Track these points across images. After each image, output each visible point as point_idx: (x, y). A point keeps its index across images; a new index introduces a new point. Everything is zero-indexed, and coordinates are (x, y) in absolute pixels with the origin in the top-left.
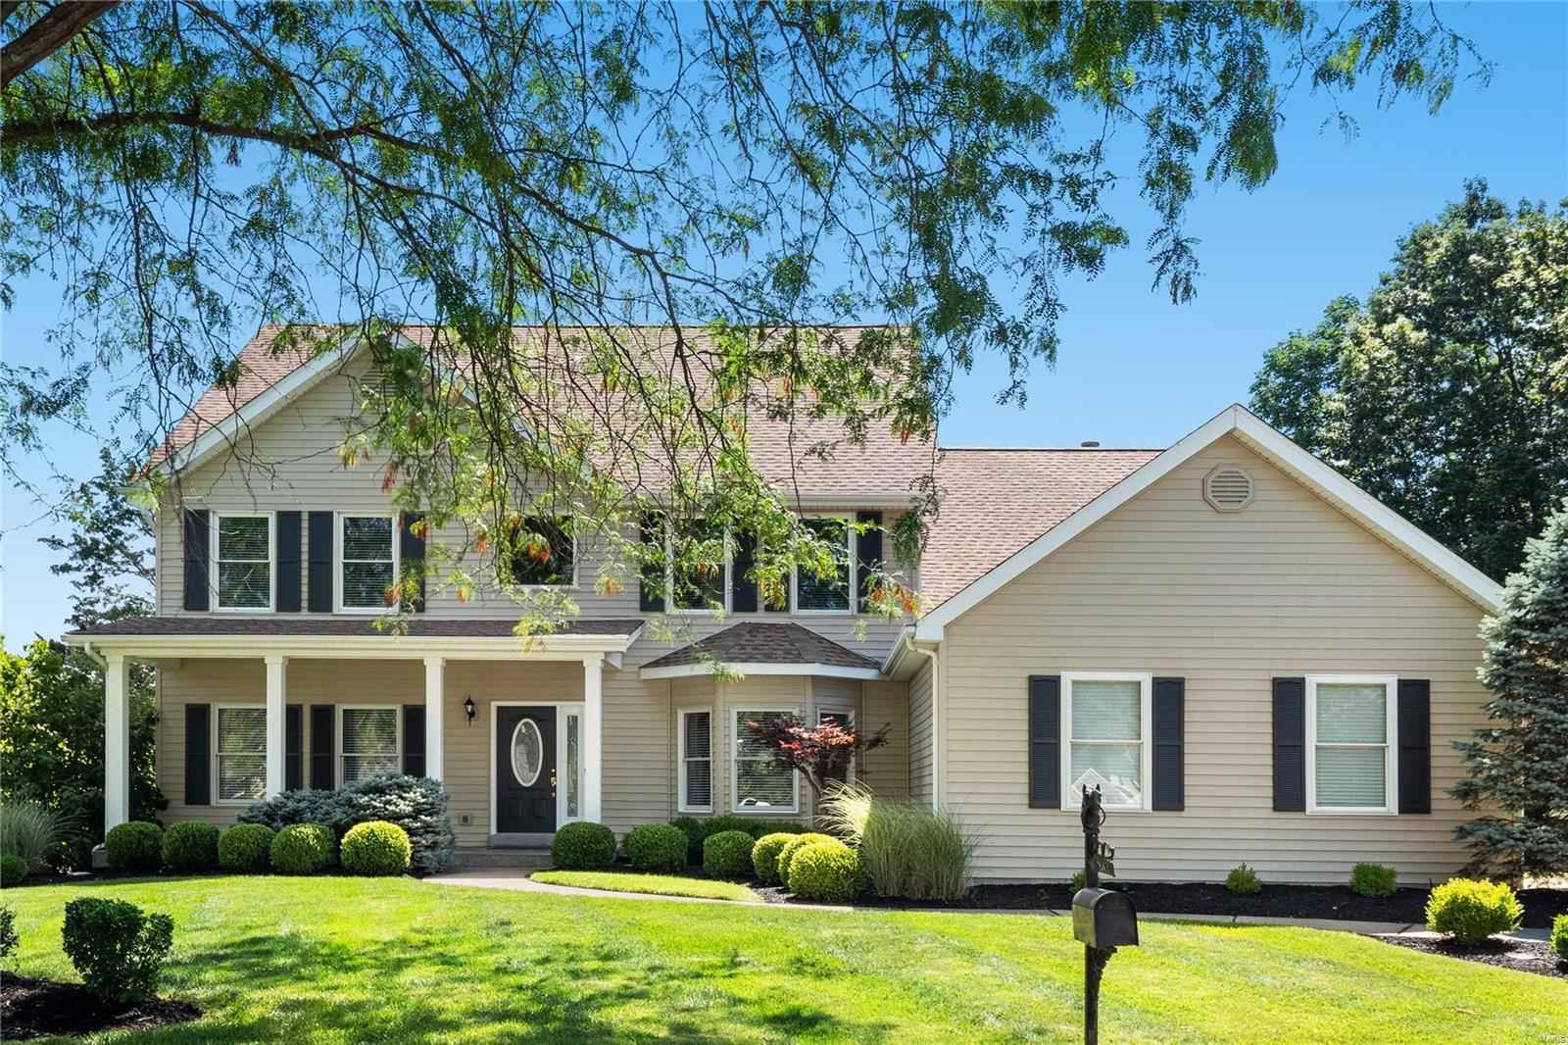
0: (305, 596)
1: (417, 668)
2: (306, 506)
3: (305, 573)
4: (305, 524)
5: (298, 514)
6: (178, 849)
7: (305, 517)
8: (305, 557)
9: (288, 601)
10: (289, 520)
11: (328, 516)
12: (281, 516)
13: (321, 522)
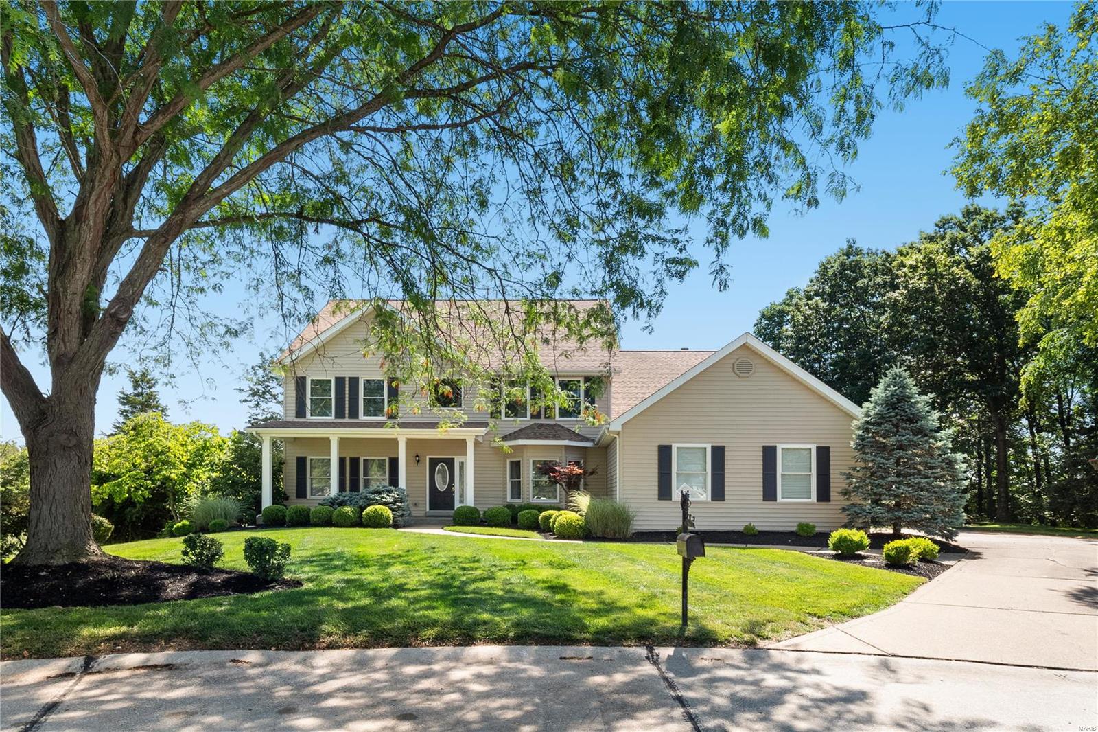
0: (347, 412)
1: (395, 441)
2: (347, 374)
3: (347, 402)
4: (347, 382)
5: (344, 378)
6: (293, 516)
7: (347, 379)
8: (347, 396)
9: (340, 414)
10: (340, 381)
11: (357, 379)
12: (337, 379)
13: (354, 381)
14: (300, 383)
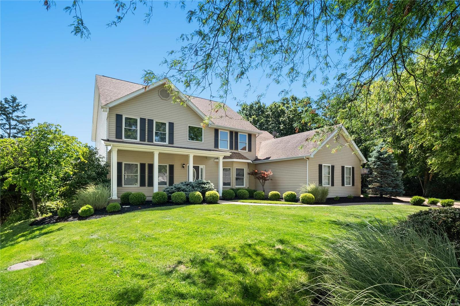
0: (146, 138)
2: (147, 117)
3: (147, 133)
4: (147, 122)
5: (145, 119)
6: (161, 199)
7: (147, 120)
8: (147, 129)
9: (142, 139)
10: (143, 120)
11: (152, 120)
12: (141, 119)
13: (151, 121)
14: (119, 117)
